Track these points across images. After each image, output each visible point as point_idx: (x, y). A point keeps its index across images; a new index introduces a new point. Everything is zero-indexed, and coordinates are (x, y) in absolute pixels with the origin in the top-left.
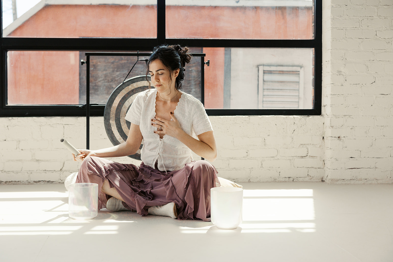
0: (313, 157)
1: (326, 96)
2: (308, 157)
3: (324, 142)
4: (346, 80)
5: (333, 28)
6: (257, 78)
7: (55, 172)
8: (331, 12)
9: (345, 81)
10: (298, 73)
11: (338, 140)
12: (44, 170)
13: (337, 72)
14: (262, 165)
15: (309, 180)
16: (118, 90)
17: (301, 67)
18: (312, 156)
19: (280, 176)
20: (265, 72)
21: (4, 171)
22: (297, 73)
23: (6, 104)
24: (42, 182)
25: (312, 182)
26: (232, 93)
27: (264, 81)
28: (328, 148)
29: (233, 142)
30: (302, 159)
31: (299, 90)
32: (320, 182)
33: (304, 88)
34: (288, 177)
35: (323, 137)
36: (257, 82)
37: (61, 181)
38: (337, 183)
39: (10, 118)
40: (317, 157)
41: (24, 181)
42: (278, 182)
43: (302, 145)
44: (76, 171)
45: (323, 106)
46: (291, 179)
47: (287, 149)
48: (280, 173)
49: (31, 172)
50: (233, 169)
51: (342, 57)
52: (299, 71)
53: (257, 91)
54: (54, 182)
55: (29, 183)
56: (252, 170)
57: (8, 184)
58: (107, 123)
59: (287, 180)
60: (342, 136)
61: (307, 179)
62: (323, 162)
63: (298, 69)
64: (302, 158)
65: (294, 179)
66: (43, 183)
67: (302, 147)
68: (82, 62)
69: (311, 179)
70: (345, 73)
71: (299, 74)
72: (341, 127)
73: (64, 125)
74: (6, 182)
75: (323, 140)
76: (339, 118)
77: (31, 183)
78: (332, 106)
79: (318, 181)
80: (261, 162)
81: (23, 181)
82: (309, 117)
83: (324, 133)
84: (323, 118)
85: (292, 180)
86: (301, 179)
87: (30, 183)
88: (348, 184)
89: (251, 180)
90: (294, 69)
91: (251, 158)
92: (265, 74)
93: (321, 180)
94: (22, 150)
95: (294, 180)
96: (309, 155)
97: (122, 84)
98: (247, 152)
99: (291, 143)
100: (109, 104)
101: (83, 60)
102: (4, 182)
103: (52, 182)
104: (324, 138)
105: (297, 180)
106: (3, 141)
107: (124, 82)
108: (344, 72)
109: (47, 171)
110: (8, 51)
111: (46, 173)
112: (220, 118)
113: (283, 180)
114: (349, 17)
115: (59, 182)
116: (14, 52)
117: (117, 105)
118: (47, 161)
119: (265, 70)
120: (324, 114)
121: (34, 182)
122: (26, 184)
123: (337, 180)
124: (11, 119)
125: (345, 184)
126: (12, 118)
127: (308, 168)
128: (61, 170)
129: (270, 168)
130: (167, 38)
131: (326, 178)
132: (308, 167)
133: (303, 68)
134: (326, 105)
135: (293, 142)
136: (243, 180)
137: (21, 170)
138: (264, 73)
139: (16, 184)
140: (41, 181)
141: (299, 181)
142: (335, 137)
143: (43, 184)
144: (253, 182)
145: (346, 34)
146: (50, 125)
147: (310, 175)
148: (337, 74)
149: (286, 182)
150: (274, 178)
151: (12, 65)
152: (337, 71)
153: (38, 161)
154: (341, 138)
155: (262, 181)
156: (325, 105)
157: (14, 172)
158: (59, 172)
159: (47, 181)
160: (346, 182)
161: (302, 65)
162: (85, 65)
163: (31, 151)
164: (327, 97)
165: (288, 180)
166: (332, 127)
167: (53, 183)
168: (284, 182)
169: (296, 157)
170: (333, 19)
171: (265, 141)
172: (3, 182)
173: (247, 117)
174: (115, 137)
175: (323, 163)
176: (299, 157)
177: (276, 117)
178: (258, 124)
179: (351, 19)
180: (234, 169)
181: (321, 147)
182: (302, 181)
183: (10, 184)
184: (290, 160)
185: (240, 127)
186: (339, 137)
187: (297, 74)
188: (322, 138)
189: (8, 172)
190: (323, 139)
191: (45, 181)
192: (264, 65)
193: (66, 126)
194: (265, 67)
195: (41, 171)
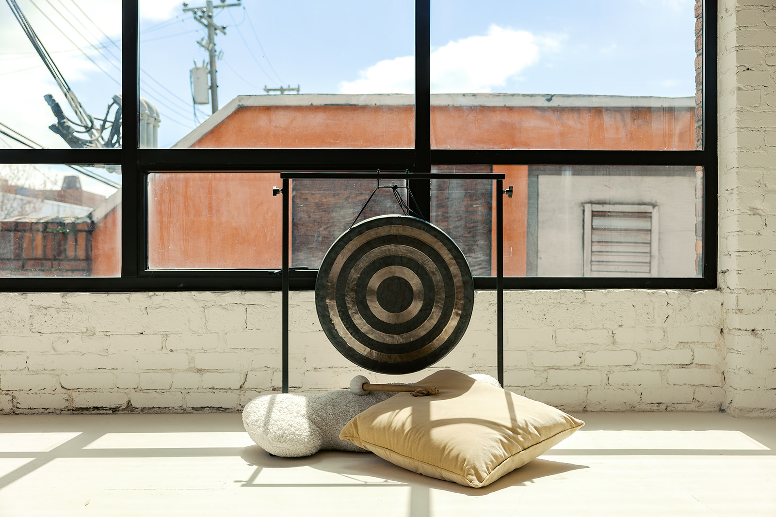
0: (703, 366)
1: (727, 253)
2: (693, 365)
3: (724, 339)
4: (766, 225)
5: (742, 128)
6: (582, 223)
7: (230, 390)
8: (737, 99)
9: (764, 227)
10: (649, 215)
11: (752, 336)
12: (211, 387)
13: (749, 210)
14: (608, 380)
15: (696, 408)
16: (342, 243)
17: (654, 206)
18: (701, 365)
19: (641, 402)
20: (594, 214)
21: (140, 389)
22: (646, 215)
23: (145, 268)
24: (207, 410)
25: (703, 412)
26: (540, 247)
27: (592, 228)
28: (732, 351)
29: (554, 337)
30: (684, 369)
31: (650, 243)
32: (716, 411)
33: (659, 239)
34: (657, 403)
35: (722, 329)
36: (582, 230)
37: (240, 407)
38: (751, 415)
39: (151, 293)
40: (710, 365)
41: (176, 408)
42: (639, 411)
43: (683, 344)
44: (268, 389)
45: (719, 273)
46: (663, 407)
47: (654, 350)
48: (642, 396)
49: (188, 391)
50: (554, 387)
51: (758, 182)
52: (651, 213)
53: (581, 245)
54: (228, 409)
55: (183, 411)
56: (589, 390)
57: (147, 413)
58: (321, 304)
59: (655, 407)
60: (759, 328)
61: (693, 406)
62: (721, 374)
63: (649, 209)
64: (683, 367)
65: (667, 406)
66: (210, 411)
67: (682, 347)
68: (274, 190)
69: (701, 406)
70: (764, 212)
71: (651, 217)
72: (758, 312)
73: (246, 306)
74: (143, 409)
75: (722, 335)
76: (753, 294)
77: (187, 412)
78: (740, 272)
79: (712, 410)
80: (606, 374)
81: (173, 408)
82: (695, 292)
83: (723, 321)
84: (722, 294)
85: (665, 408)
86: (680, 407)
87: (185, 411)
88: (771, 417)
89: (589, 409)
90: (643, 208)
91: (589, 368)
92: (594, 218)
93: (717, 409)
94: (171, 351)
95: (668, 408)
96: (695, 362)
97: (348, 231)
98: (581, 355)
99: (661, 340)
100: (324, 267)
101: (276, 187)
102: (139, 409)
103: (226, 409)
104: (724, 331)
105: (673, 409)
106: (138, 334)
107: (353, 227)
108: (762, 210)
109: (217, 389)
110: (150, 173)
111: (214, 393)
112: (531, 293)
113: (648, 408)
114: (771, 108)
115: (238, 410)
116: (160, 176)
117: (339, 270)
118: (217, 371)
119: (594, 210)
120: (723, 287)
121: (193, 408)
122: (178, 413)
123: (751, 410)
124: (153, 296)
125: (766, 417)
126: (155, 294)
127: (694, 387)
128: (241, 387)
129: (623, 385)
130: (433, 148)
131: (727, 405)
132: (694, 385)
133: (656, 208)
134: (728, 270)
135: (666, 338)
136: (573, 408)
137: (169, 388)
138: (593, 216)
139: (161, 413)
140: (205, 407)
141: (678, 411)
142: (746, 330)
143: (209, 413)
144: (592, 412)
145: (765, 138)
146: (221, 305)
147: (697, 399)
148: (749, 212)
149: (653, 412)
150: (630, 404)
151: (156, 199)
152: (748, 208)
153: (199, 371)
154: (758, 332)
155: (609, 410)
156: (724, 269)
157: (157, 391)
158: (238, 391)
159: (217, 408)
160: (768, 414)
161: (656, 202)
162: (280, 196)
163: (187, 353)
164: (729, 256)
165: (657, 408)
166: (741, 311)
167: (228, 411)
168: (649, 411)
169: (670, 366)
170: (740, 111)
171: (613, 335)
172: (137, 408)
173: (581, 292)
174: (336, 330)
175: (722, 377)
176: (677, 366)
177: (634, 291)
178: (601, 305)
179: (774, 112)
180: (556, 387)
181: (718, 348)
182: (683, 411)
183: (151, 412)
184: (661, 371)
185: (568, 309)
186: (753, 330)
187: (646, 217)
188: (719, 331)
189: (146, 391)
190: (721, 333)
191: (213, 407)
192: (591, 203)
193: (250, 309)
194: (594, 205)
195: (206, 388)
